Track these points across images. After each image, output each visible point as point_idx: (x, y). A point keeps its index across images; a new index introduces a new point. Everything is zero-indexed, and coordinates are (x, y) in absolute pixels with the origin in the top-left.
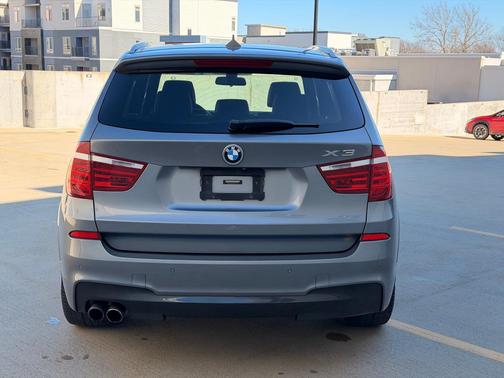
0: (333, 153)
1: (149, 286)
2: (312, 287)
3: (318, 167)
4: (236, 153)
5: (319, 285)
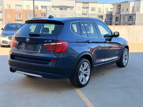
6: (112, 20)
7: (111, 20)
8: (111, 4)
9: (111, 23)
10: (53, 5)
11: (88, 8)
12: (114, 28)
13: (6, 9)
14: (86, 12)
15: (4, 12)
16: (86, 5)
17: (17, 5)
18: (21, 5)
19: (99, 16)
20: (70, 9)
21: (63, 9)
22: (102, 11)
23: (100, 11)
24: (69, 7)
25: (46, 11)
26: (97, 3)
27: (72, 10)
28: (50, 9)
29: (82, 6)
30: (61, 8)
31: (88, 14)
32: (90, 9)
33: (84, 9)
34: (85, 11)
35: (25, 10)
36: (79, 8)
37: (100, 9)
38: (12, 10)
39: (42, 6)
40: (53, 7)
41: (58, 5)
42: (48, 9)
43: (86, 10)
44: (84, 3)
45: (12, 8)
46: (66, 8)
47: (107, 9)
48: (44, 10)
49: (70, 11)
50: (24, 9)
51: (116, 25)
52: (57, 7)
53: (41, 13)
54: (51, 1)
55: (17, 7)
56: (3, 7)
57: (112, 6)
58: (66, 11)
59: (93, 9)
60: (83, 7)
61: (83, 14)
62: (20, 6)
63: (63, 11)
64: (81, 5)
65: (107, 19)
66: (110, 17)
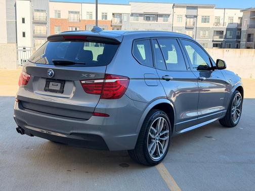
0: (85, 75)
1: (26, 122)
2: (72, 132)
3: (81, 81)
4: (51, 73)
5: (74, 131)
6: (240, 38)
7: (239, 40)
8: (239, 10)
9: (237, 45)
10: (133, 12)
11: (196, 17)
12: (241, 53)
13: (53, 19)
14: (192, 24)
15: (49, 24)
16: (192, 12)
17: (72, 12)
18: (79, 12)
19: (217, 31)
20: (162, 18)
21: (151, 18)
22: (221, 22)
23: (217, 23)
24: (161, 16)
25: (121, 22)
26: (212, 8)
27: (167, 21)
28: (128, 19)
29: (185, 14)
30: (148, 17)
31: (195, 29)
32: (199, 18)
33: (188, 19)
34: (190, 22)
35: (85, 20)
36: (180, 17)
37: (218, 18)
38: (62, 19)
39: (113, 14)
40: (132, 15)
41: (142, 12)
42: (125, 18)
43: (192, 20)
44: (188, 8)
45: (62, 17)
46: (156, 17)
47: (231, 18)
48: (116, 21)
49: (164, 23)
50: (83, 19)
51: (248, 48)
52: (141, 15)
53: (111, 26)
54: (130, 5)
55: (72, 15)
56: (48, 14)
57: (241, 15)
58: (155, 22)
59: (205, 19)
60: (186, 16)
61: (186, 28)
62: (76, 13)
63: (150, 22)
64: (183, 11)
65: (231, 37)
66: (237, 34)
